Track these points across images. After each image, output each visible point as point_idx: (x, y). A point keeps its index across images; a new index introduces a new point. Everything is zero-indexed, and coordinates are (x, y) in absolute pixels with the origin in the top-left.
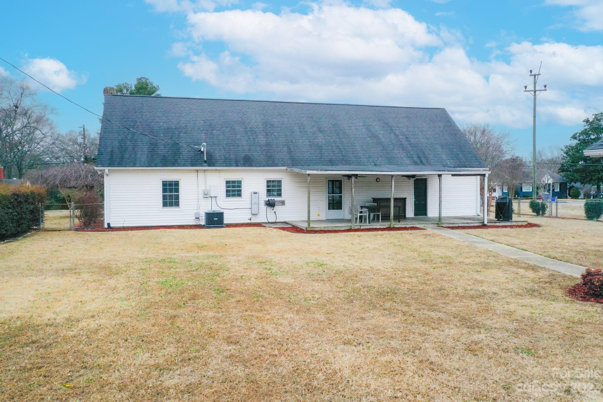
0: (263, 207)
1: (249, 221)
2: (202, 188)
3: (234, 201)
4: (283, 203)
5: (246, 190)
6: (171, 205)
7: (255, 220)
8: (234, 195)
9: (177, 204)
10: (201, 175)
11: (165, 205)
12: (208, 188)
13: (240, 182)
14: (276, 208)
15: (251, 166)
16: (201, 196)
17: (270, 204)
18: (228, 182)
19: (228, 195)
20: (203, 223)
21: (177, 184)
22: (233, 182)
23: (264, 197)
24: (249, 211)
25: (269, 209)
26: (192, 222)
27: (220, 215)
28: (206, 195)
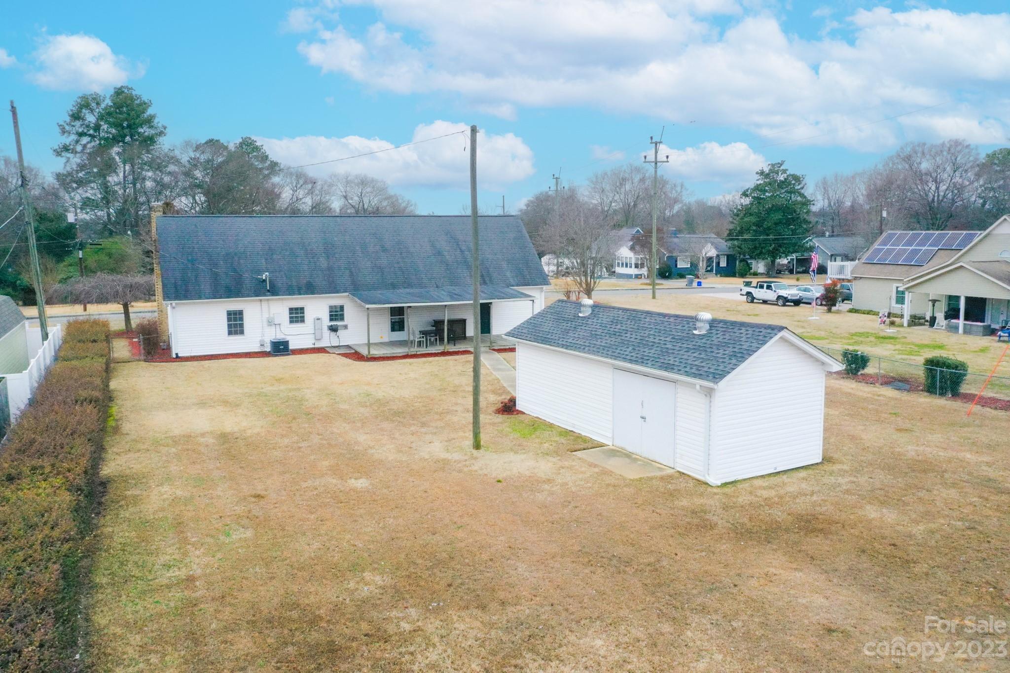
0: (326, 332)
1: (313, 346)
2: (266, 315)
3: (298, 327)
4: (346, 327)
5: (309, 315)
6: (236, 333)
7: (318, 345)
8: (297, 322)
9: (242, 332)
10: (264, 304)
11: (230, 333)
12: (272, 316)
13: (302, 309)
14: (340, 332)
15: (313, 293)
16: (265, 323)
17: (333, 329)
18: (291, 309)
19: (291, 322)
20: (268, 348)
21: (241, 313)
22: (297, 309)
23: (327, 322)
24: (313, 336)
25: (333, 334)
26: (256, 348)
27: (286, 344)
28: (271, 323)
